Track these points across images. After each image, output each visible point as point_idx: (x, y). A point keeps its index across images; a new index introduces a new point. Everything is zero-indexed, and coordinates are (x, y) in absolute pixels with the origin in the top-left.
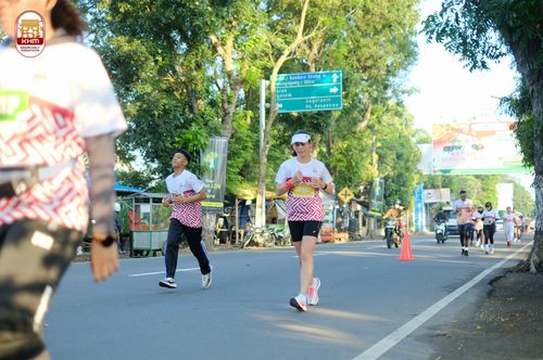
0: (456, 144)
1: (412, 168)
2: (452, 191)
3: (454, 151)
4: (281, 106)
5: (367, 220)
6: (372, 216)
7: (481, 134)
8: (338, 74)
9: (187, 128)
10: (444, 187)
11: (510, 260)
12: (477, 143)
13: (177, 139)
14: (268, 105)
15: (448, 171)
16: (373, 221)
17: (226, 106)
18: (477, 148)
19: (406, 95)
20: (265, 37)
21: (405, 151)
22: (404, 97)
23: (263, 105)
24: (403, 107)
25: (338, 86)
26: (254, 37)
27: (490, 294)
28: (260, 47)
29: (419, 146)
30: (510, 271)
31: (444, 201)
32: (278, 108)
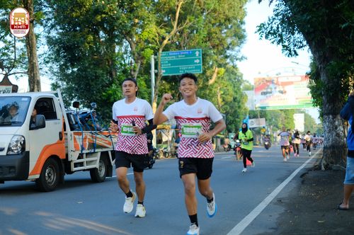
0: (269, 90)
1: (242, 106)
2: (266, 120)
3: (268, 95)
4: (164, 71)
5: (215, 139)
6: (219, 137)
7: (284, 84)
8: (199, 51)
9: (109, 87)
10: (261, 117)
11: (309, 163)
12: (282, 90)
13: (104, 94)
14: (156, 71)
15: (265, 108)
16: (219, 140)
17: (133, 73)
18: (282, 92)
19: (238, 61)
20: (154, 30)
21: (238, 96)
22: (237, 63)
23: (153, 71)
24: (237, 68)
25: (199, 59)
26: (148, 30)
27: (303, 182)
28: (152, 36)
29: (246, 92)
30: (310, 170)
31: (262, 126)
32: (163, 73)
